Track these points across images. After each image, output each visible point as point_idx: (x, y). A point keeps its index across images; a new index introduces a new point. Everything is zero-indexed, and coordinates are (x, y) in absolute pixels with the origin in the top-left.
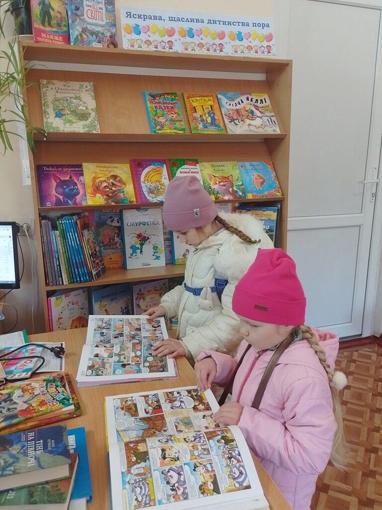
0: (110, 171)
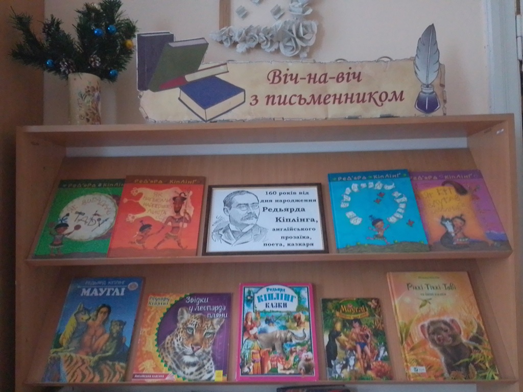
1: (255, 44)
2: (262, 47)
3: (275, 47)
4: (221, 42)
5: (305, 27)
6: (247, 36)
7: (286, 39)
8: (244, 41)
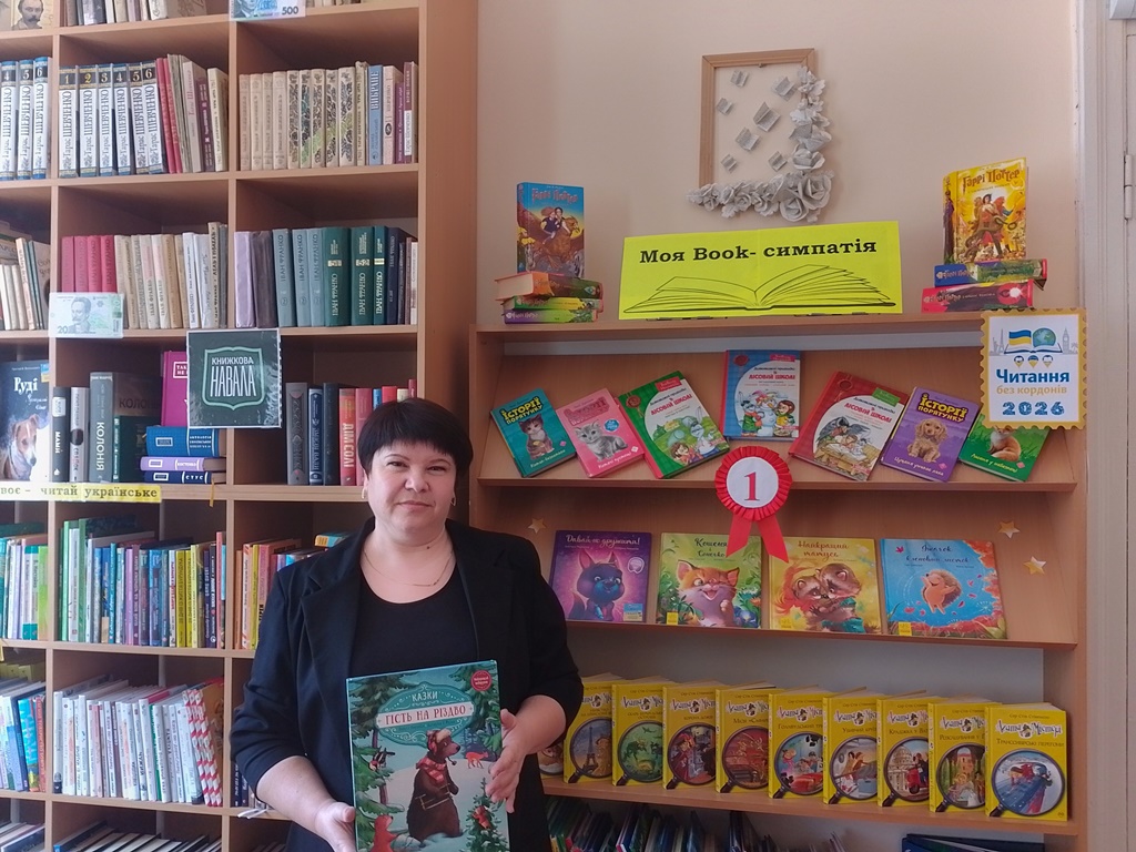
0: (828, 556)
1: (746, 206)
2: (757, 210)
3: (774, 209)
4: (702, 204)
5: (815, 184)
6: (737, 195)
7: (790, 200)
8: (733, 201)
